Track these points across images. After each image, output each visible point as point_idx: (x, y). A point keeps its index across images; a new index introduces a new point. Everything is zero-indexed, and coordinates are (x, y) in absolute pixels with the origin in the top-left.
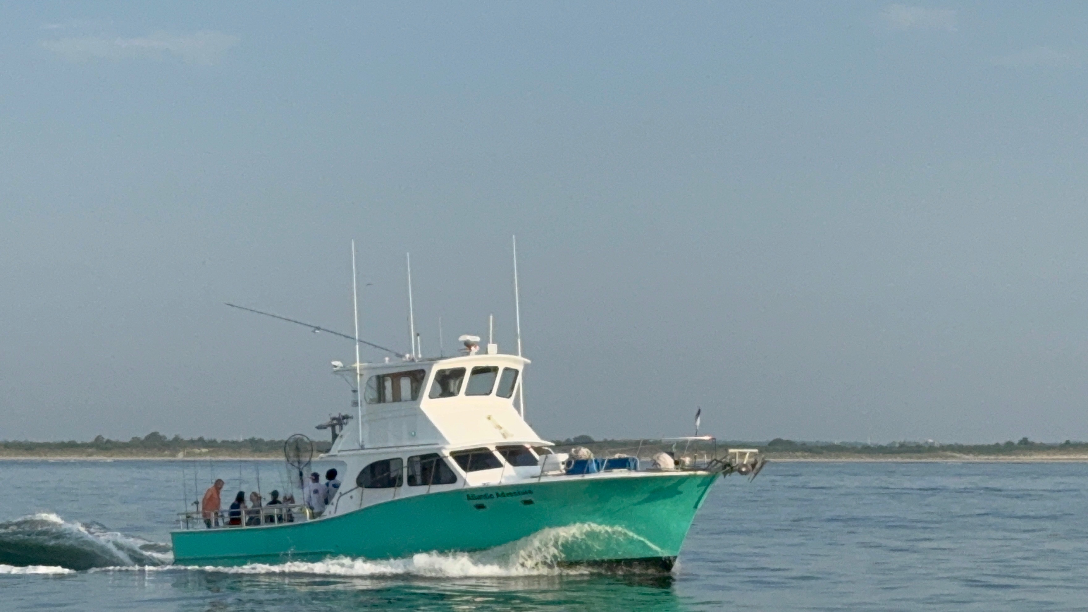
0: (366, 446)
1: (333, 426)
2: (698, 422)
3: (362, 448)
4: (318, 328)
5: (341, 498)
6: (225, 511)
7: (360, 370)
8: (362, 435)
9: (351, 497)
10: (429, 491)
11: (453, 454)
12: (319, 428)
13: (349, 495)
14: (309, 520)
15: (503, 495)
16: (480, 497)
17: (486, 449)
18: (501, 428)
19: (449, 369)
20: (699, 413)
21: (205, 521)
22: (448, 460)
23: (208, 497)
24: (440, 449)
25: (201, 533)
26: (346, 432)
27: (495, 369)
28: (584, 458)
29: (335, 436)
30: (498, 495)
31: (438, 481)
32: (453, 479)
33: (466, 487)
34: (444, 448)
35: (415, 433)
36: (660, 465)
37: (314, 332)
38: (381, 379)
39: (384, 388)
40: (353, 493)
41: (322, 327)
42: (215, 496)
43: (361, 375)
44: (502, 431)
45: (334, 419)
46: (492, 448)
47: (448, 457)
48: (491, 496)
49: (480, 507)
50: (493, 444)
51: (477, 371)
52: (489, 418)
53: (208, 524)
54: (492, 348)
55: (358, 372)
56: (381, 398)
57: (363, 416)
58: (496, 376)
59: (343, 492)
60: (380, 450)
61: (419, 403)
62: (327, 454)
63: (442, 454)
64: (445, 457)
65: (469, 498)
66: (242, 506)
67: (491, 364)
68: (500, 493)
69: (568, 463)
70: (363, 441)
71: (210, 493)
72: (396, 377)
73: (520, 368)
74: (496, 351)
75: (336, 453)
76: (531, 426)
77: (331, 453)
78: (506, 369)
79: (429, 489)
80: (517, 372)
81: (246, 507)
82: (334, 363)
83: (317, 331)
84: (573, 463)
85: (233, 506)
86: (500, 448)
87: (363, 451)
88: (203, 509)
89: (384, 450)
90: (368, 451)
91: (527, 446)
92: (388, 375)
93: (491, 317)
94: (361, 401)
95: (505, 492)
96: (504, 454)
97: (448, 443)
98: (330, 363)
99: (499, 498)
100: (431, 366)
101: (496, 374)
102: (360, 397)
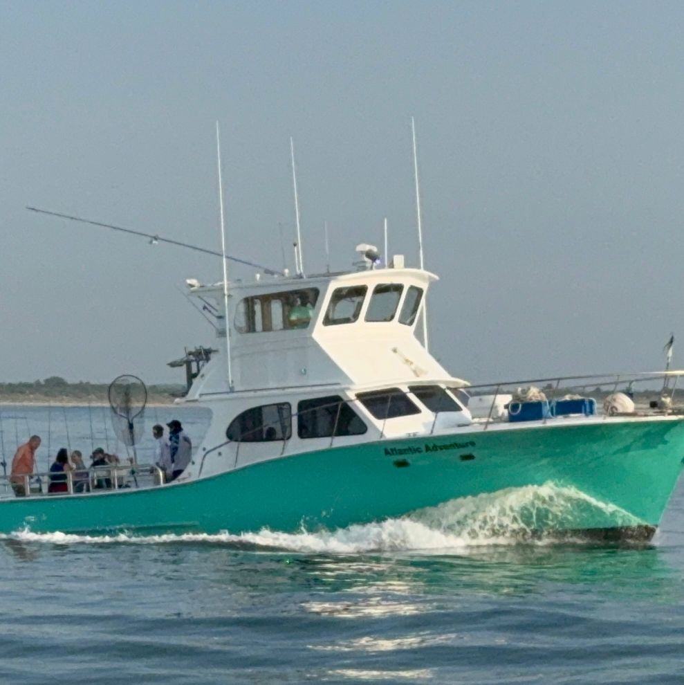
0: (236, 389)
1: (188, 363)
2: (670, 353)
3: (232, 390)
4: (156, 238)
5: (207, 456)
6: (43, 475)
7: (229, 289)
8: (233, 374)
9: (220, 454)
10: (331, 444)
11: (360, 396)
12: (173, 365)
13: (216, 452)
14: (162, 485)
15: (435, 448)
16: (401, 452)
17: (396, 390)
18: (412, 363)
19: (346, 288)
20: (671, 342)
21: (14, 488)
22: (355, 405)
23: (20, 456)
24: (343, 390)
25: (11, 502)
26: (209, 369)
27: (398, 288)
28: (534, 400)
29: (191, 377)
30: (427, 449)
31: (343, 432)
32: (362, 428)
33: (382, 439)
34: (348, 389)
35: (305, 370)
36: (616, 409)
37: (151, 242)
38: (249, 302)
39: (253, 312)
40: (221, 450)
41: (160, 236)
42: (28, 456)
43: (229, 296)
44: (413, 367)
45: (190, 354)
46: (405, 389)
47: (354, 400)
48: (418, 450)
49: (402, 464)
50: (406, 383)
51: (380, 290)
52: (395, 351)
53: (20, 491)
54: (399, 260)
55: (226, 292)
56: (251, 328)
57: (233, 349)
58: (400, 297)
59: (209, 448)
60: (259, 393)
61: (311, 331)
62: (184, 400)
63: (347, 396)
64: (351, 401)
65: (387, 452)
66: (65, 467)
67: (396, 281)
68: (431, 445)
69: (514, 407)
70: (232, 382)
71: (22, 452)
72: (266, 299)
73: (425, 286)
74: (402, 265)
75: (197, 397)
76: (438, 360)
77: (189, 397)
78: (412, 288)
79: (332, 442)
80: (420, 291)
81: (71, 469)
82: (189, 281)
83: (154, 242)
84: (520, 406)
85: (55, 468)
86: (413, 389)
87: (235, 395)
88: (13, 471)
89: (265, 393)
90: (240, 395)
91: (443, 386)
92: (257, 297)
93: (386, 221)
94: (230, 330)
95: (438, 444)
96: (420, 396)
97: (351, 382)
98: (185, 281)
99: (429, 452)
100: (327, 283)
101: (400, 294)
102: (228, 325)
